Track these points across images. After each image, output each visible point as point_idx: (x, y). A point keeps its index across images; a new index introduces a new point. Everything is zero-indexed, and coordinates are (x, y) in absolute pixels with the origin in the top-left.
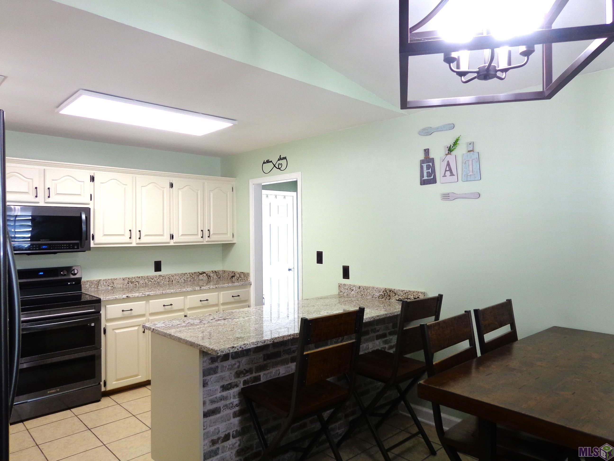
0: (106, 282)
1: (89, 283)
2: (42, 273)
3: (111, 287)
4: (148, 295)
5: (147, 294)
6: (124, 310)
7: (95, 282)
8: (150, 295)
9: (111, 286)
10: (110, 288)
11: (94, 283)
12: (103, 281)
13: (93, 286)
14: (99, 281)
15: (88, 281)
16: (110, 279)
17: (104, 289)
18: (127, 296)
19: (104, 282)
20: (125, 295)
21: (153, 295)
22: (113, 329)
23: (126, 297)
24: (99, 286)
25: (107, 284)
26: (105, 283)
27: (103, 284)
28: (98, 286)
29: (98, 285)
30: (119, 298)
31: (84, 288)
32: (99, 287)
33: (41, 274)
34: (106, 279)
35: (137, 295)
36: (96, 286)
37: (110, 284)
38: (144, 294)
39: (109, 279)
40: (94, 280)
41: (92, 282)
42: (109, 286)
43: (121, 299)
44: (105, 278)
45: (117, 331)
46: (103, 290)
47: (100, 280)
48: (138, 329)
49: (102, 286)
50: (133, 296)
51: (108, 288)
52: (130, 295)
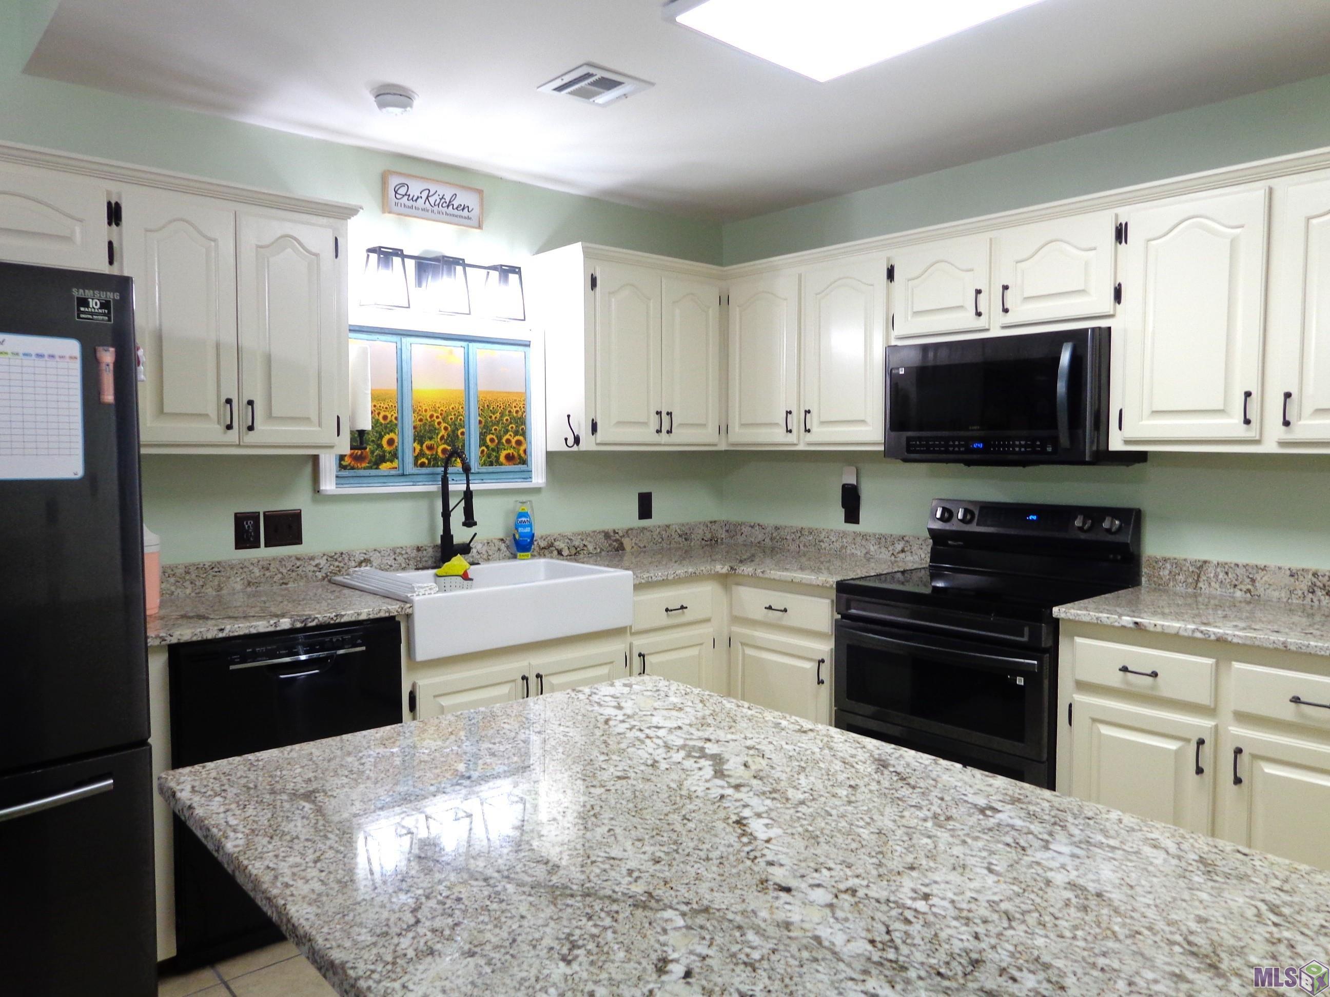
0: (1227, 573)
1: (1168, 566)
2: (1035, 518)
3: (1246, 592)
4: (1221, 640)
5: (1214, 634)
6: (1130, 669)
7: (1187, 565)
8: (1230, 639)
9: (1244, 588)
10: (1238, 594)
11: (1184, 568)
12: (1216, 567)
13: (1181, 578)
14: (1200, 564)
15: (1165, 560)
16: (1240, 565)
17: (1218, 593)
18: (1136, 623)
19: (1218, 570)
20: (1128, 618)
21: (1240, 642)
22: (1094, 720)
23: (1131, 625)
24: (1201, 580)
25: (1228, 580)
26: (1221, 576)
27: (1216, 576)
28: (1197, 581)
29: (1199, 576)
30: (1108, 622)
31: (1155, 579)
32: (1200, 585)
33: (1033, 520)
34: (1226, 564)
35: (1173, 625)
36: (1190, 580)
37: (1240, 580)
38: (1202, 632)
39: (1237, 565)
40: (1185, 560)
41: (1177, 564)
42: (1235, 586)
43: (1114, 627)
44: (1222, 559)
45: (1106, 730)
46: (1215, 598)
47: (1205, 562)
48: (1177, 752)
49: (1213, 584)
50: (1159, 629)
51: (1234, 593)
52: (1147, 621)
